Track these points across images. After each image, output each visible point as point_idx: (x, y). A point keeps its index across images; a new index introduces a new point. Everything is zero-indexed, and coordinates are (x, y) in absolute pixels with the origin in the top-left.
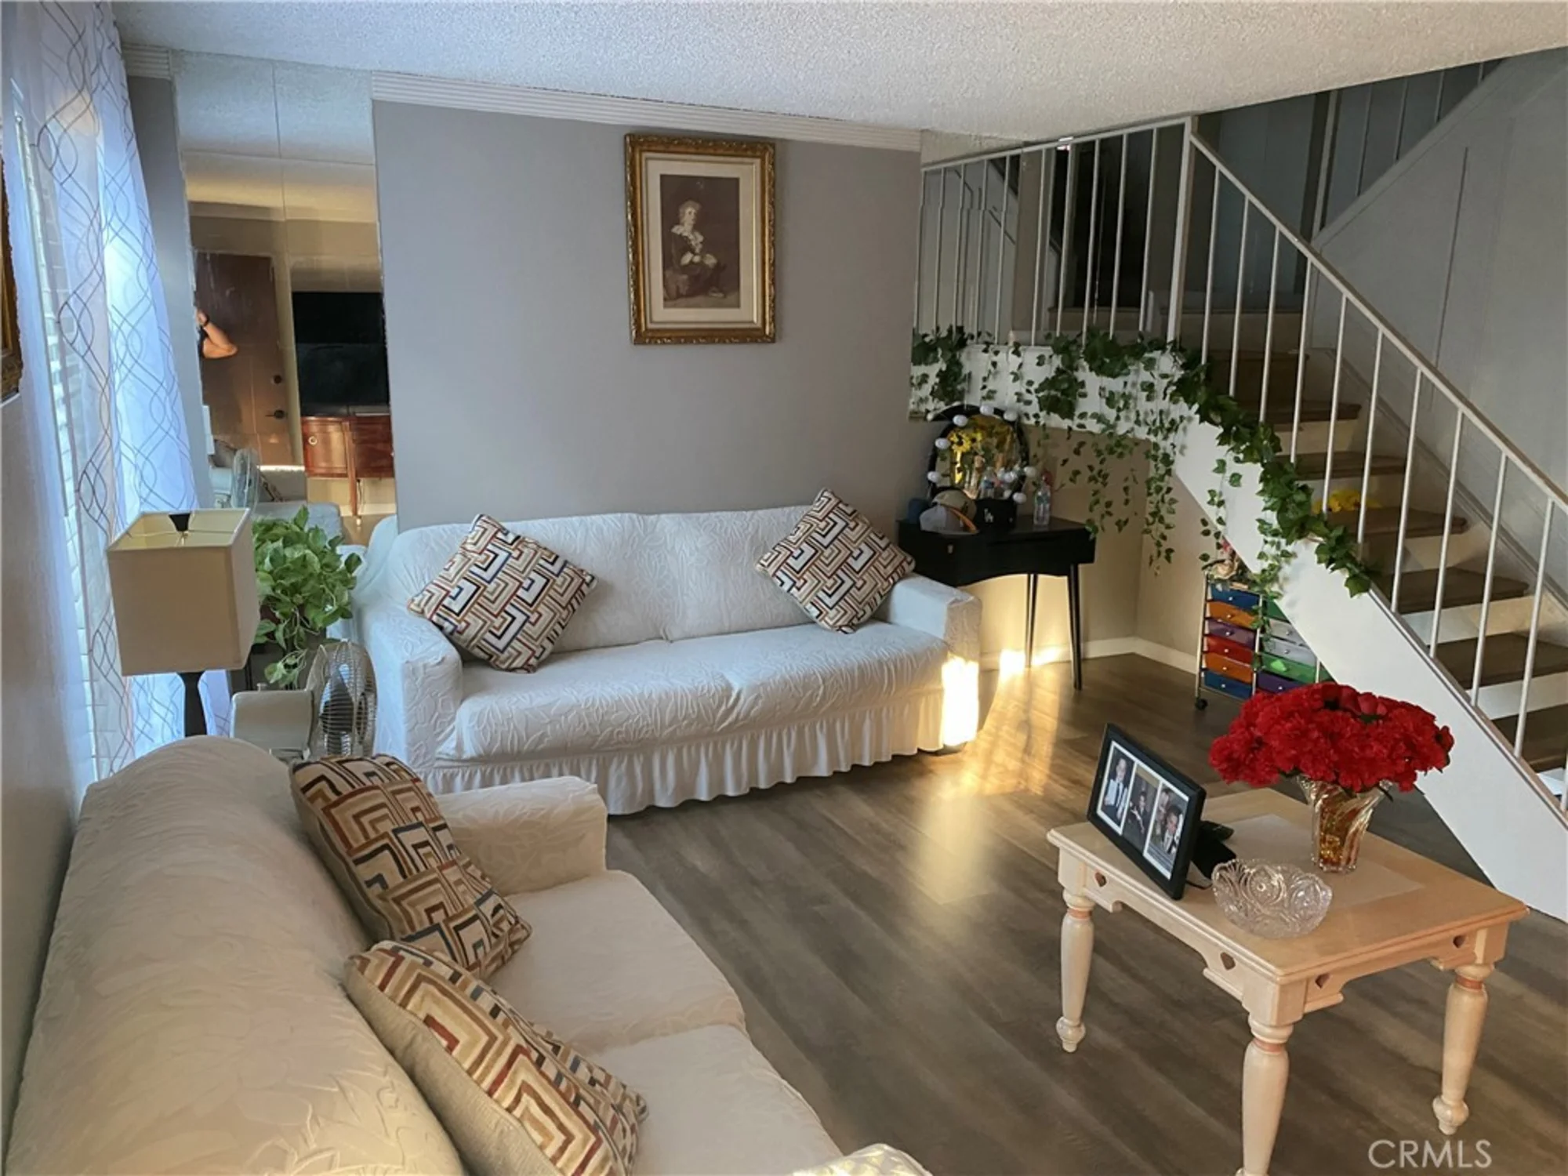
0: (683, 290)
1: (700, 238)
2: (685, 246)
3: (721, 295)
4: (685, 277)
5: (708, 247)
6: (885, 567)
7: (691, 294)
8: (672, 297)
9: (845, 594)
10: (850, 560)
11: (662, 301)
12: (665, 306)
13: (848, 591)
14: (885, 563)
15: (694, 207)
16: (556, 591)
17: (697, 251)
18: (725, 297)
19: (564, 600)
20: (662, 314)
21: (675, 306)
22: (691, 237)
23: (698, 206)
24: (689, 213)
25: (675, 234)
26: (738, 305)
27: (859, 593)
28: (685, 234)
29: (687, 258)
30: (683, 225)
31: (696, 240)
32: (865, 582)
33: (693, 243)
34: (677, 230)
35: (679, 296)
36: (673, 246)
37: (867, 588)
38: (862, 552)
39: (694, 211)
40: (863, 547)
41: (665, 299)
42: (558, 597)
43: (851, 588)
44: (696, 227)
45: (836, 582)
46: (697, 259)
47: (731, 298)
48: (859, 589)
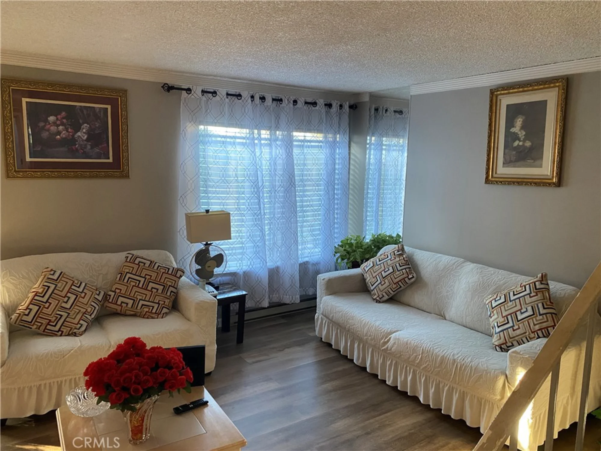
0: (513, 159)
1: (524, 133)
2: (516, 137)
3: (533, 161)
4: (514, 152)
5: (527, 138)
6: (535, 325)
7: (517, 160)
8: (507, 163)
9: (505, 329)
10: (518, 313)
11: (502, 164)
12: (503, 167)
13: (507, 329)
14: (536, 323)
15: (522, 118)
16: (394, 276)
17: (522, 139)
18: (534, 162)
19: (395, 281)
20: (502, 170)
21: (507, 167)
22: (519, 133)
23: (524, 117)
24: (519, 122)
25: (511, 132)
26: (541, 166)
27: (513, 332)
28: (516, 132)
29: (516, 143)
30: (515, 127)
31: (522, 134)
32: (519, 328)
33: (520, 136)
34: (513, 130)
35: (511, 162)
36: (510, 137)
37: (518, 332)
38: (527, 311)
39: (522, 120)
40: (530, 309)
41: (504, 163)
42: (393, 279)
43: (510, 328)
44: (523, 128)
45: (505, 321)
46: (521, 143)
47: (537, 162)
48: (514, 330)
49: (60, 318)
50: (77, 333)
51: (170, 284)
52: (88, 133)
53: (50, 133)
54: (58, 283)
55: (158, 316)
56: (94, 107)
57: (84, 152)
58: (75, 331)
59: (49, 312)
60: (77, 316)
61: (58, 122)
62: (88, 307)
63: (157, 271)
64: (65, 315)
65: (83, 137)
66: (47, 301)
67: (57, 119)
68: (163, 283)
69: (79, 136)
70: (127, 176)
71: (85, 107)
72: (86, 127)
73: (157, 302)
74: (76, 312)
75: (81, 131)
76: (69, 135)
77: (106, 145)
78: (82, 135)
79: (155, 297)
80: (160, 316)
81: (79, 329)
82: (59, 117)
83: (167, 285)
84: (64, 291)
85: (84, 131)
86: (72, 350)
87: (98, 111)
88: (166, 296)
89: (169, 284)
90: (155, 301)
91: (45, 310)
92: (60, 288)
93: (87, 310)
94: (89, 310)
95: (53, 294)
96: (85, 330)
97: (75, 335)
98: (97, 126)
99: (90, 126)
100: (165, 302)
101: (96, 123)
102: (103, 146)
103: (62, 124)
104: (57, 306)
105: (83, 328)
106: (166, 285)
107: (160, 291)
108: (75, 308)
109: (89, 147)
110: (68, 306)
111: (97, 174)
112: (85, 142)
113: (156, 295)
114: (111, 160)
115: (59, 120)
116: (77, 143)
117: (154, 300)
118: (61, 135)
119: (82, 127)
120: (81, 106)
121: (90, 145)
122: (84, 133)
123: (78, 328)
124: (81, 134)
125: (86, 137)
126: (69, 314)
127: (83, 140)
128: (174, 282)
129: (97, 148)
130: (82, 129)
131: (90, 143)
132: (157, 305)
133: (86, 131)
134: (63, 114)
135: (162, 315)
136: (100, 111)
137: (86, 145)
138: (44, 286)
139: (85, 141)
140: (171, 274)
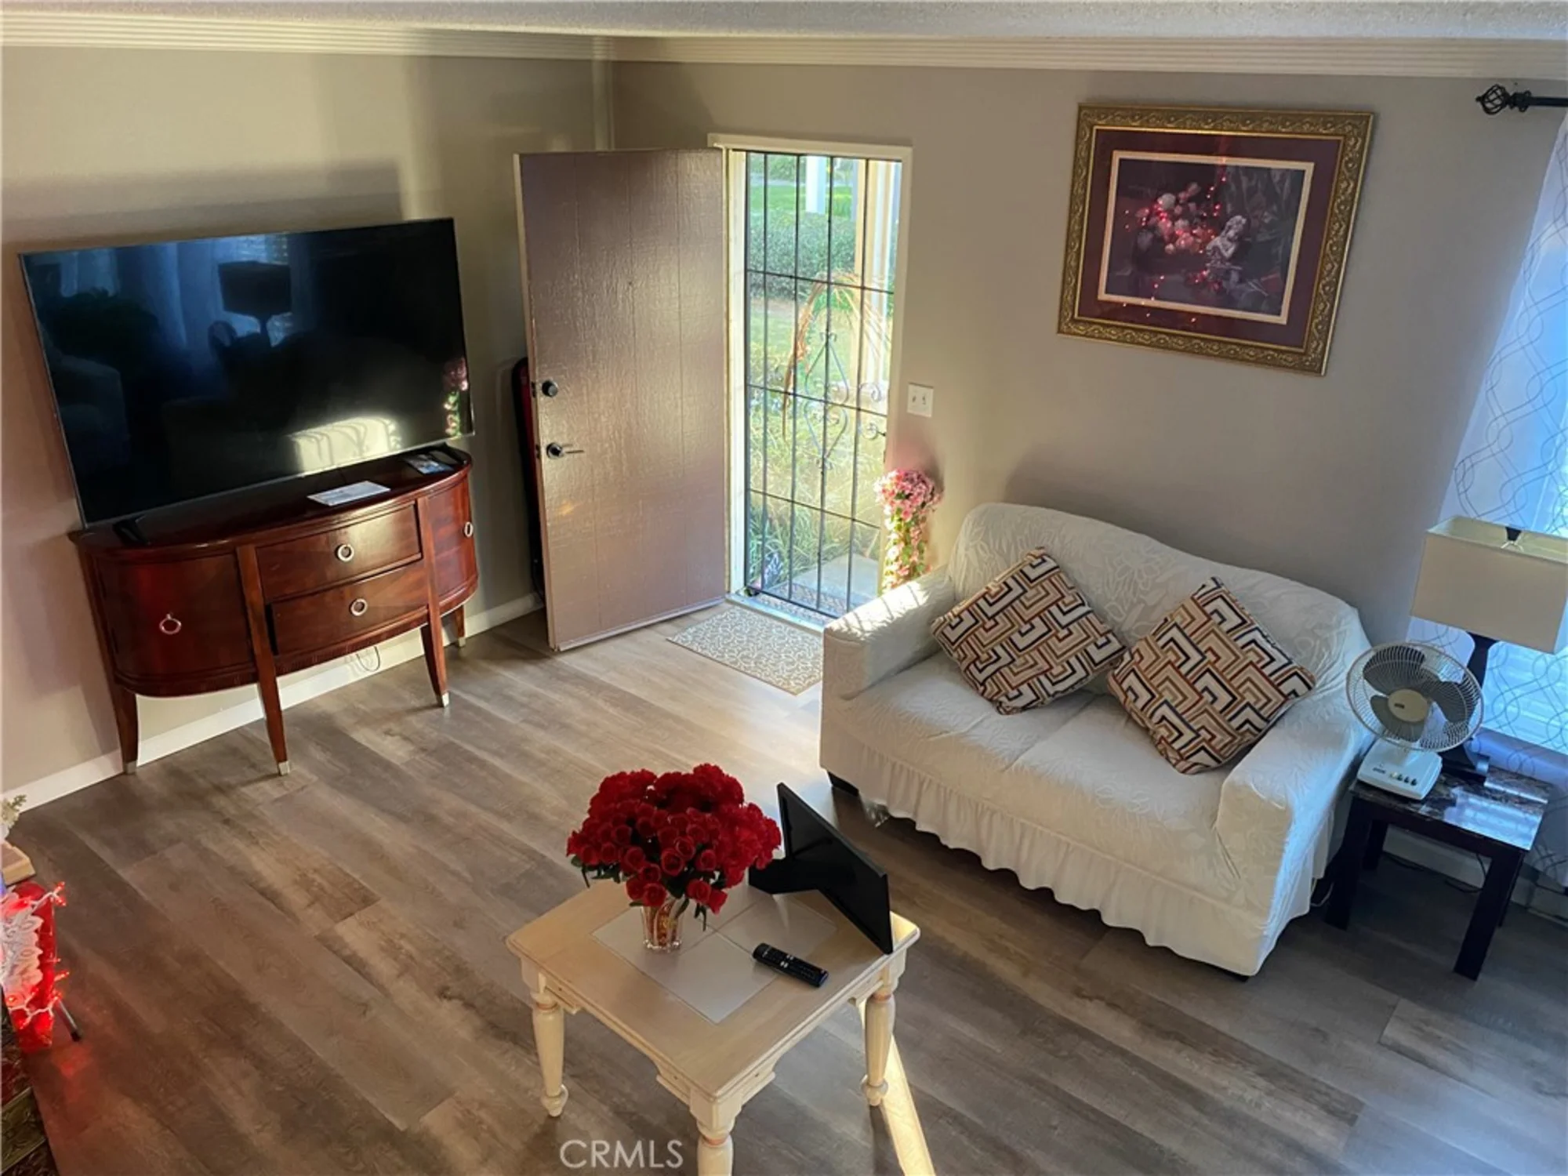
49: (995, 661)
50: (1003, 705)
51: (1252, 700)
52: (1241, 240)
53: (1155, 236)
54: (1031, 588)
55: (1178, 761)
56: (1269, 170)
57: (1221, 291)
58: (1004, 699)
59: (986, 639)
60: (1026, 672)
61: (1178, 210)
62: (1057, 664)
63: (1238, 653)
64: (1005, 659)
65: (1223, 251)
66: (993, 617)
67: (1177, 202)
68: (1237, 689)
69: (1216, 248)
70: (1315, 369)
71: (1247, 168)
72: (1239, 222)
73: (1196, 728)
74: (1027, 662)
75: (1223, 233)
76: (1195, 242)
77: (1278, 275)
78: (1223, 244)
79: (1202, 713)
80: (1183, 765)
81: (1010, 700)
82: (1182, 195)
83: (1244, 699)
84: (1032, 609)
85: (1231, 233)
86: (947, 732)
87: (1277, 179)
88: (1225, 726)
89: (1250, 699)
90: (1191, 724)
91: (980, 633)
92: (1028, 599)
93: (1051, 667)
94: (1057, 670)
95: (1010, 608)
96: (1024, 708)
97: (999, 706)
98: (1266, 221)
99: (1249, 221)
100: (1214, 737)
101: (1266, 214)
102: (1271, 277)
103: (1184, 215)
104: (1003, 634)
105: (1019, 703)
106: (1239, 698)
107: (1219, 706)
108: (1032, 654)
109: (1234, 277)
110: (1022, 642)
111: (1236, 352)
112: (1228, 264)
113: (1206, 711)
114: (1282, 320)
115: (1182, 205)
116: (1208, 265)
117: (1190, 721)
118: (1177, 243)
119: (1229, 224)
120: (1237, 167)
121: (1240, 273)
122: (1230, 240)
123: (1011, 696)
124: (1221, 241)
125: (1231, 250)
126: (1014, 660)
127: (1223, 259)
128: (1264, 700)
129: (1255, 281)
130: (1226, 228)
131: (1239, 268)
132: (1193, 735)
133: (1236, 234)
134: (1194, 187)
135: (1188, 765)
136: (1282, 181)
137: (1228, 272)
138: (1005, 583)
139: (1230, 260)
140: (1267, 678)
